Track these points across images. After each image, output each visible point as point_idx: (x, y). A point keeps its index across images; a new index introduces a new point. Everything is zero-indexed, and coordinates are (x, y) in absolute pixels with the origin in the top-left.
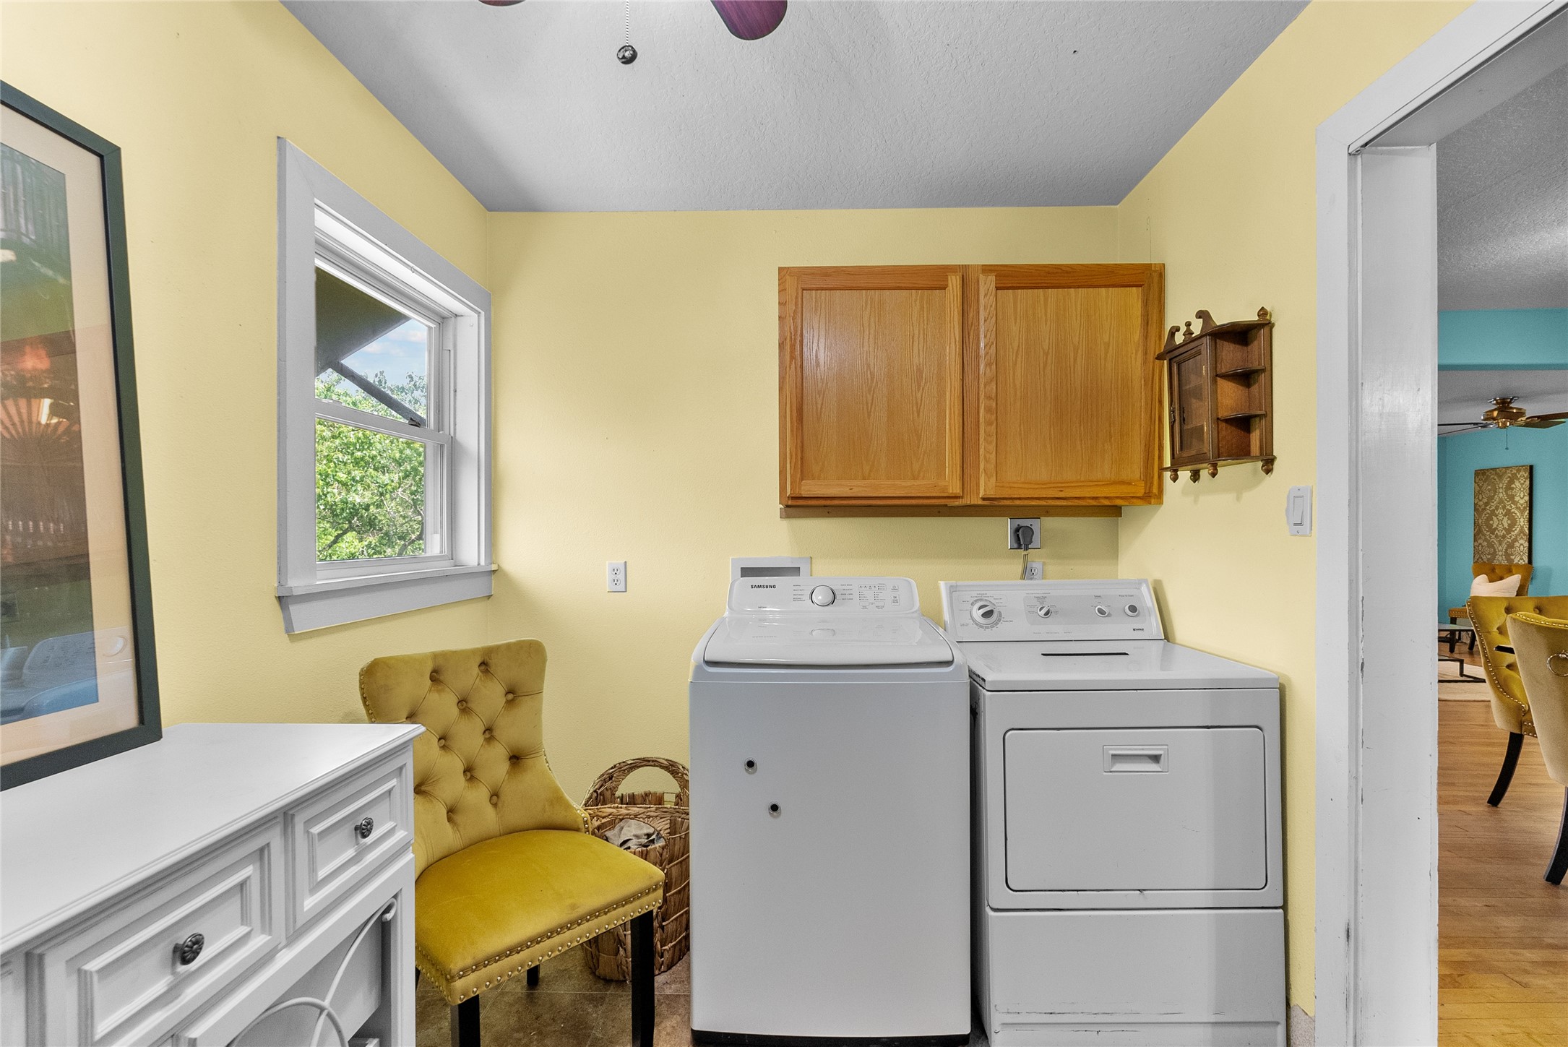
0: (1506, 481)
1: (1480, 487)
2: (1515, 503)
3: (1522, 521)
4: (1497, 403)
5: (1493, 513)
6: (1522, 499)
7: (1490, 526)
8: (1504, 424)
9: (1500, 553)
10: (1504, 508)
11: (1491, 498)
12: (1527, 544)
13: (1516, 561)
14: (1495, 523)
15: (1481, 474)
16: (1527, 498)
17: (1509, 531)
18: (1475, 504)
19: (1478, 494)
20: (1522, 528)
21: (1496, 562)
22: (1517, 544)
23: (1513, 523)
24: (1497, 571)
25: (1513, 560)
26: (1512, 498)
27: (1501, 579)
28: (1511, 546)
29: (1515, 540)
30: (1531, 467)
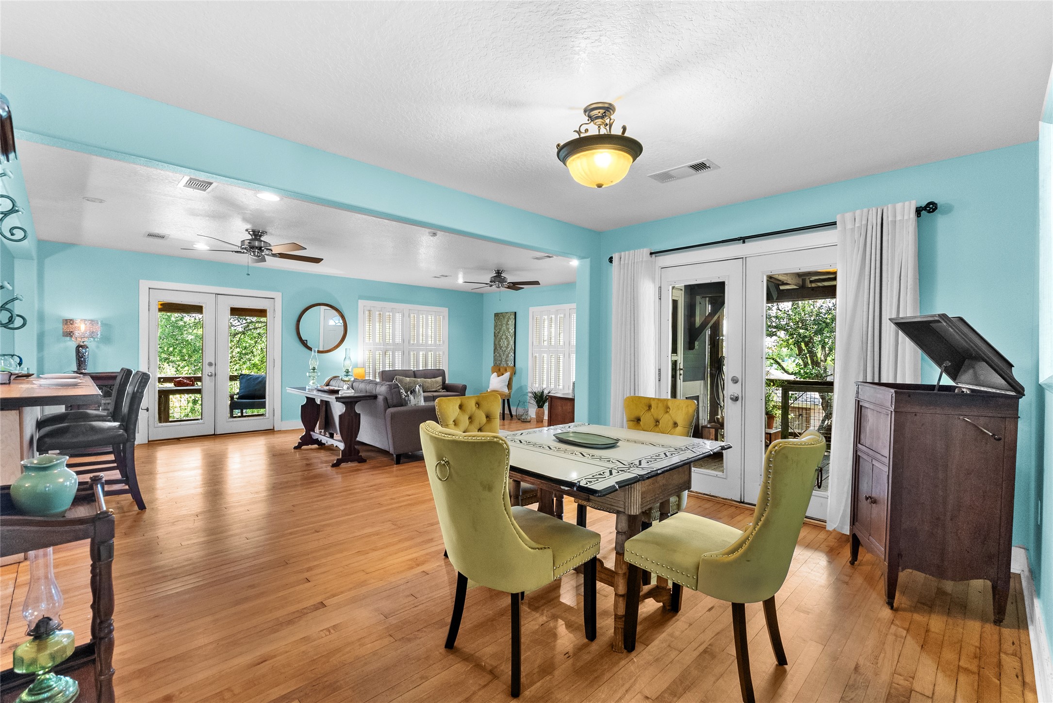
0: (506, 320)
1: (496, 323)
2: (509, 332)
3: (512, 343)
4: (496, 273)
5: (501, 338)
6: (512, 331)
7: (500, 345)
8: (499, 285)
9: (504, 360)
10: (505, 335)
11: (500, 329)
12: (513, 355)
13: (509, 365)
14: (502, 343)
15: (496, 315)
16: (514, 330)
17: (507, 348)
18: (494, 333)
19: (495, 326)
20: (512, 346)
21: (502, 365)
22: (510, 355)
23: (508, 341)
24: (501, 370)
25: (508, 364)
26: (508, 329)
27: (503, 375)
28: (507, 356)
29: (509, 353)
30: (515, 313)
